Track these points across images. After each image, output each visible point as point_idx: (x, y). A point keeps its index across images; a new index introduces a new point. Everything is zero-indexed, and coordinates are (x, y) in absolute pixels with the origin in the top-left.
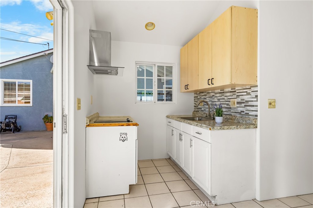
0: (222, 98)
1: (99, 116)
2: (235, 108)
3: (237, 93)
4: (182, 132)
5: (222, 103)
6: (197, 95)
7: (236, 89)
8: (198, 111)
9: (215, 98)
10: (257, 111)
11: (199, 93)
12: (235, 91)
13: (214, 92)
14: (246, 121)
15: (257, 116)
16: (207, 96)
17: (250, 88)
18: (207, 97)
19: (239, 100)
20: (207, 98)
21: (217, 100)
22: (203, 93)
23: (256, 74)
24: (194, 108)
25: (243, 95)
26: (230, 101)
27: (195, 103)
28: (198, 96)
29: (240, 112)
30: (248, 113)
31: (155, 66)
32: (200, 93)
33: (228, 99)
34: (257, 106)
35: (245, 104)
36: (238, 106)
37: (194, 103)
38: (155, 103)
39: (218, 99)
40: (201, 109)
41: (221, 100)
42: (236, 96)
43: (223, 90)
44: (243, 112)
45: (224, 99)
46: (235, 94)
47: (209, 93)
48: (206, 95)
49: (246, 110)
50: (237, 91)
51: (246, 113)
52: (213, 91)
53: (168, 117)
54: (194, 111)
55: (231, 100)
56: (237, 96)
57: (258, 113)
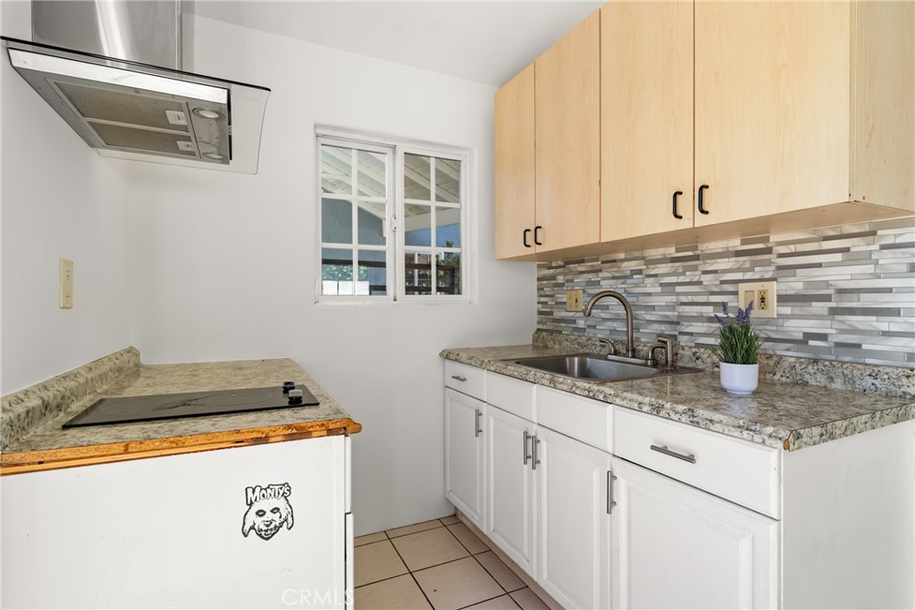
0: (687, 280)
1: (138, 366)
2: (767, 321)
4: (535, 427)
5: (684, 299)
6: (552, 271)
7: (774, 238)
8: (560, 332)
9: (648, 281)
11: (561, 263)
13: (643, 258)
14: (849, 380)
16: (601, 275)
17: (871, 233)
18: (605, 279)
19: (795, 285)
20: (602, 283)
21: (658, 290)
22: (583, 261)
24: (536, 317)
25: (819, 265)
26: (736, 293)
27: (543, 299)
28: (559, 274)
29: (800, 336)
30: (859, 346)
31: (394, 152)
32: (568, 263)
33: (723, 282)
35: (833, 305)
36: (786, 310)
37: (536, 299)
38: (395, 300)
39: (661, 285)
40: (574, 322)
41: (678, 289)
42: (774, 268)
43: (696, 248)
44: (823, 337)
45: (699, 283)
46: (769, 263)
47: (615, 261)
48: (600, 271)
49: (842, 331)
50: (783, 250)
51: (838, 345)
52: (637, 254)
53: (447, 356)
54: (538, 330)
55: (742, 288)
56: (780, 268)
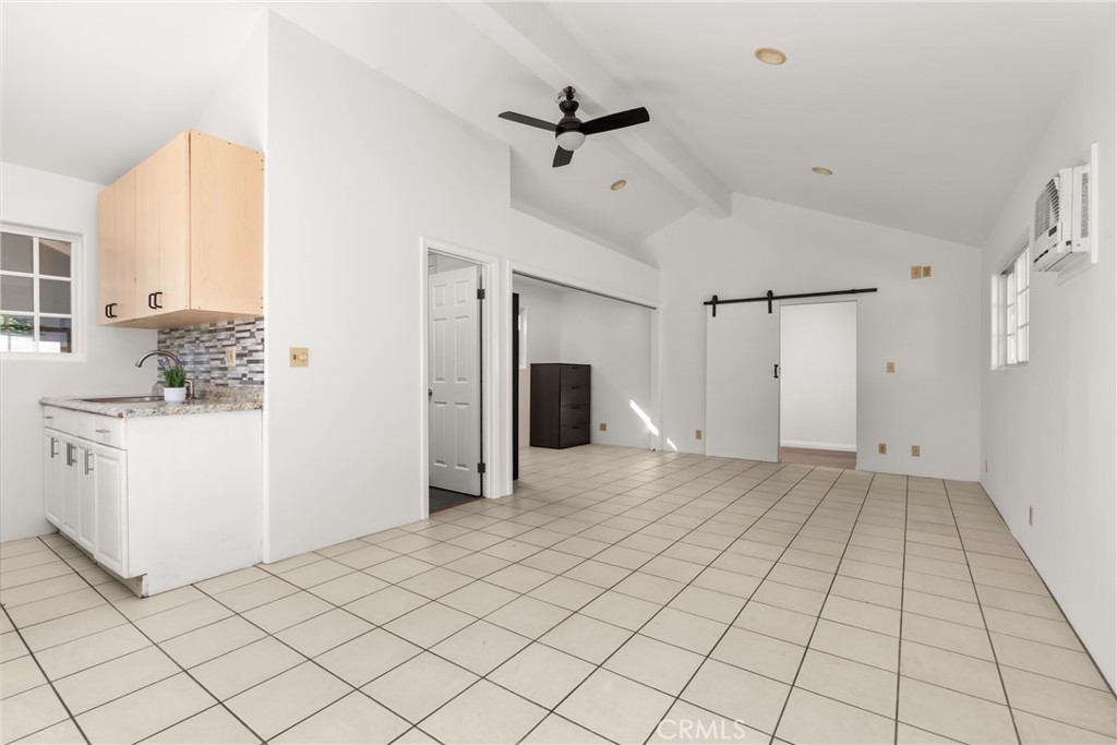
0: (213, 345)
2: (233, 369)
3: (238, 332)
5: (213, 356)
6: (164, 336)
7: (236, 323)
9: (201, 344)
10: (262, 372)
11: (169, 330)
12: (233, 329)
13: (199, 330)
14: (245, 396)
15: (262, 383)
16: (186, 340)
17: (254, 323)
18: (186, 343)
19: (239, 349)
20: (185, 346)
21: (203, 351)
22: (176, 330)
23: (261, 292)
25: (244, 338)
26: (224, 353)
28: (167, 339)
29: (241, 376)
30: (252, 379)
32: (172, 330)
33: (222, 346)
34: (263, 361)
35: (248, 358)
36: (238, 362)
41: (212, 350)
42: (235, 339)
43: (215, 325)
44: (246, 375)
45: (216, 346)
46: (232, 336)
47: (189, 331)
48: (184, 337)
49: (250, 372)
50: (237, 329)
51: (249, 379)
52: (198, 327)
55: (228, 349)
56: (237, 339)
57: (266, 377)
